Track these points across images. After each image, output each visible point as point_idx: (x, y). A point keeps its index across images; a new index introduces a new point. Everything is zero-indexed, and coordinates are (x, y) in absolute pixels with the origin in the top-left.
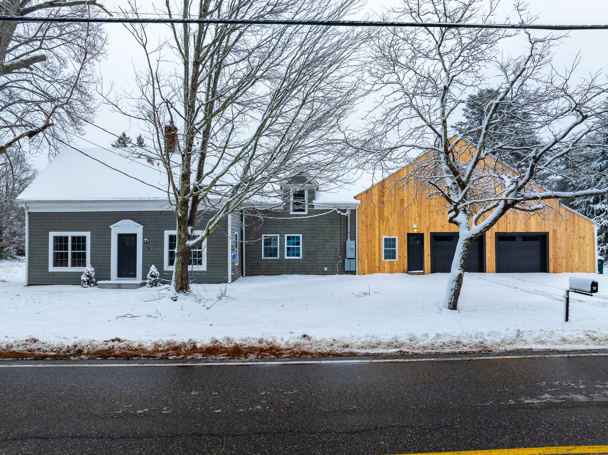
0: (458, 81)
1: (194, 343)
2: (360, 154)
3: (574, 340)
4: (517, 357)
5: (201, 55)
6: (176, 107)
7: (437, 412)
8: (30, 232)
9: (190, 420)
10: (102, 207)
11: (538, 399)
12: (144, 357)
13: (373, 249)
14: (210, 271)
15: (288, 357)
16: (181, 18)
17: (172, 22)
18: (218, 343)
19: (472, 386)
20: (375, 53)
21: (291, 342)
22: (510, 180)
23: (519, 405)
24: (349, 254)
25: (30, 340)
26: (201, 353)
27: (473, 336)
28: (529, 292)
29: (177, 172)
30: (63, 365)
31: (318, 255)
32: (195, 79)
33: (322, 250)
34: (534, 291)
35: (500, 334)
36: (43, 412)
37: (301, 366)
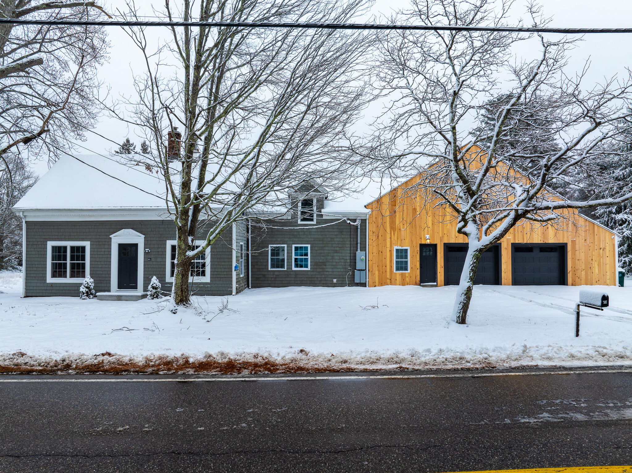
0: (468, 86)
1: (187, 358)
2: (367, 162)
3: (583, 356)
4: (521, 374)
5: (202, 59)
6: (175, 113)
7: (428, 431)
8: (27, 241)
9: (170, 438)
10: (102, 216)
11: (536, 418)
12: (133, 372)
13: (384, 260)
14: (214, 282)
15: (282, 373)
16: (181, 21)
17: (172, 25)
18: (212, 358)
19: (469, 404)
20: (383, 56)
21: (287, 357)
22: (521, 188)
23: (515, 424)
24: (360, 265)
25: (17, 354)
26: (193, 368)
27: (477, 351)
28: (544, 305)
29: (177, 180)
30: (49, 380)
31: (327, 267)
32: (196, 84)
33: (331, 260)
34: (550, 305)
35: (505, 350)
36: (20, 429)
37: (295, 382)
